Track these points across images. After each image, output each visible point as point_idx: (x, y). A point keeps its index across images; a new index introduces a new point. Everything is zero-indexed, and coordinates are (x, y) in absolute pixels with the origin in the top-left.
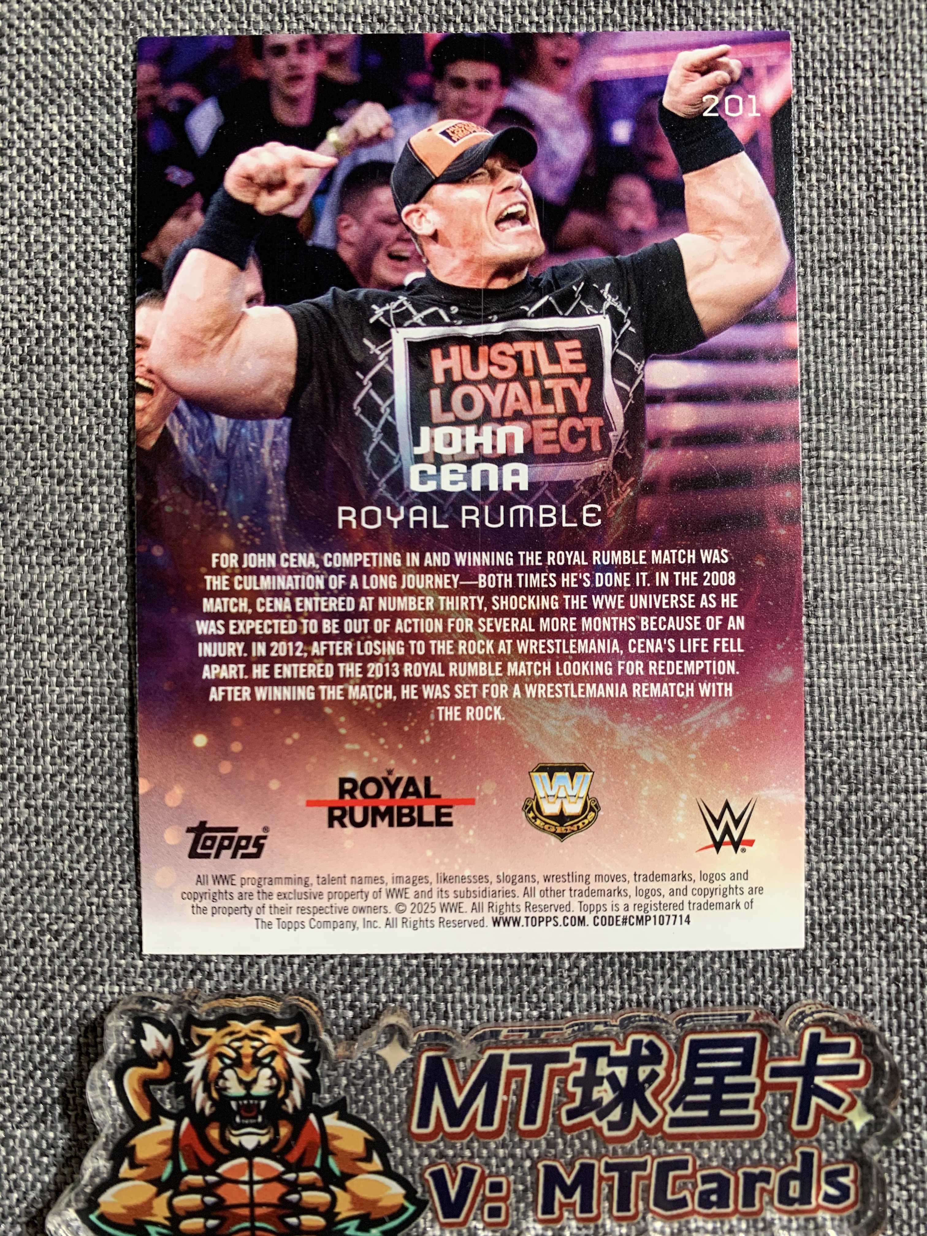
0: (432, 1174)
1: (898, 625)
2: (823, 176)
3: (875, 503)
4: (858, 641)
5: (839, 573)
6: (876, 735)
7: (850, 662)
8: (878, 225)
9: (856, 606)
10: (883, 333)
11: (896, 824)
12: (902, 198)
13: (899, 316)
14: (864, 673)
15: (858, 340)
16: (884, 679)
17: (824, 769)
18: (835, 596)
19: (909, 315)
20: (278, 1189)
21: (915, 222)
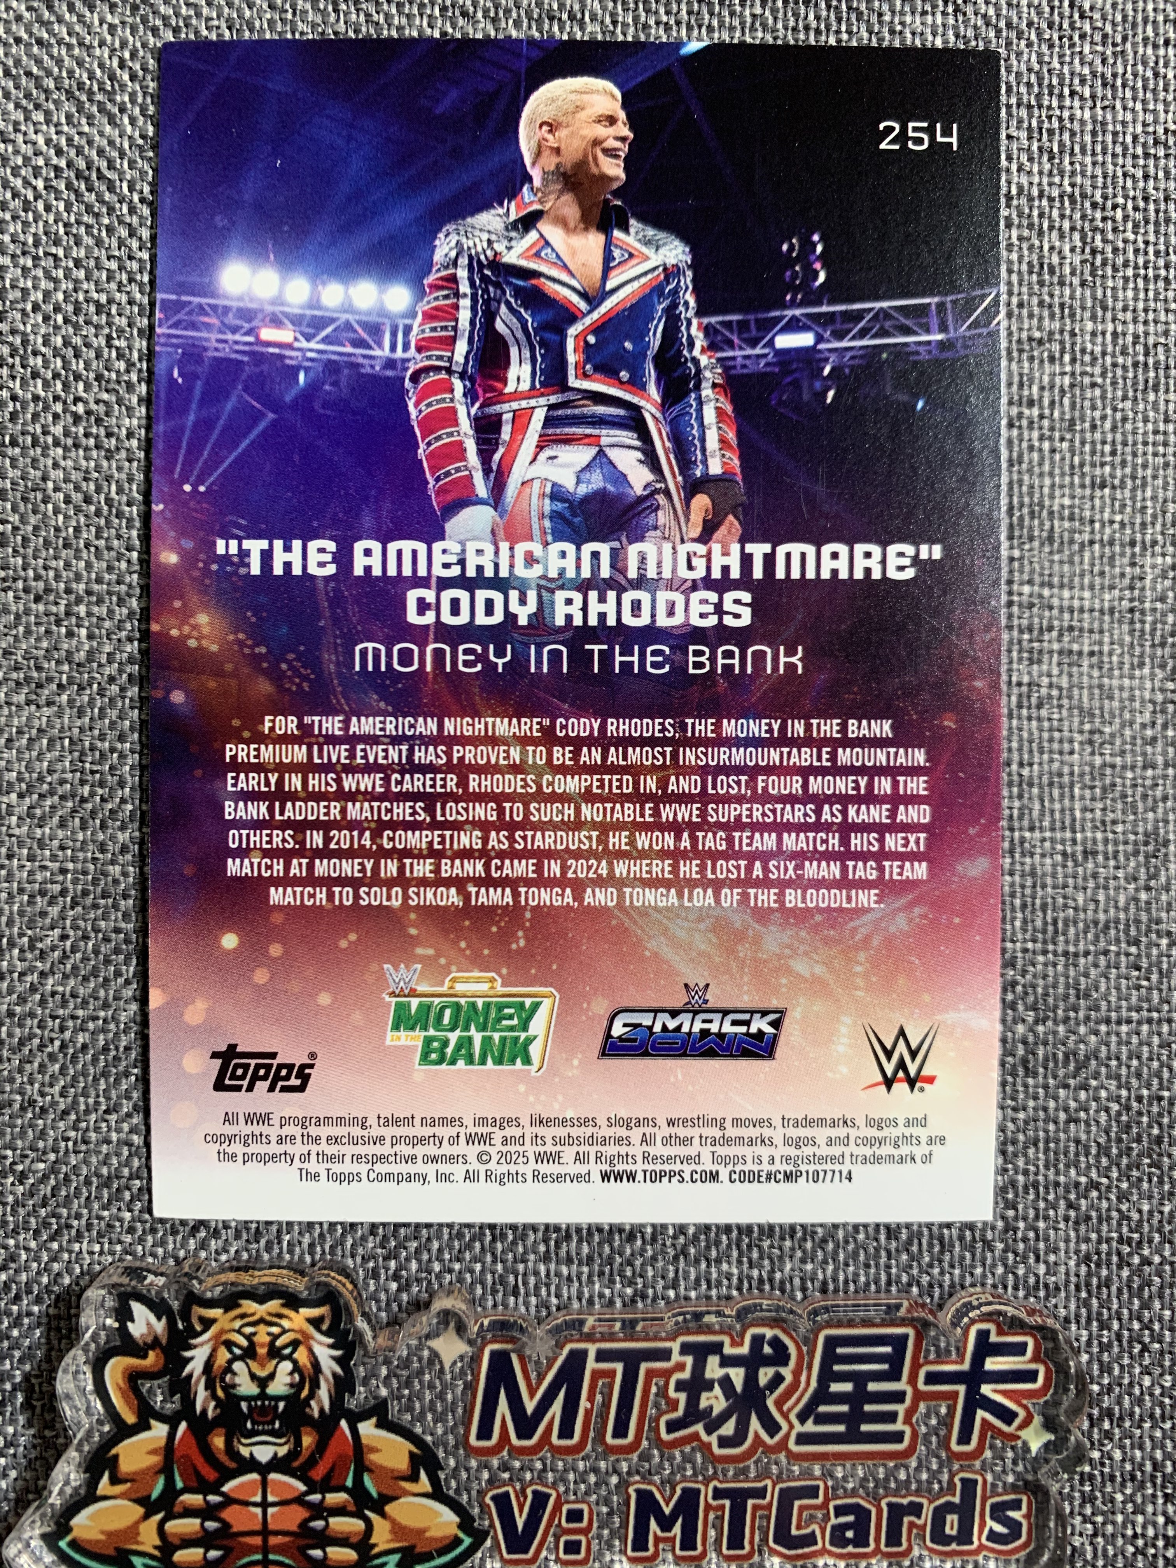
0: (493, 1498)
1: (1104, 810)
2: (1026, 233)
3: (1080, 654)
4: (1053, 829)
5: (1031, 742)
6: (1072, 949)
7: (1043, 856)
8: (1094, 298)
9: (1051, 784)
10: (1098, 436)
11: (1093, 1062)
12: (1126, 264)
13: (1119, 415)
14: (1059, 869)
15: (1065, 445)
16: (1085, 879)
18: (1026, 772)
19: (1131, 415)
20: (299, 1514)
21: (1142, 295)
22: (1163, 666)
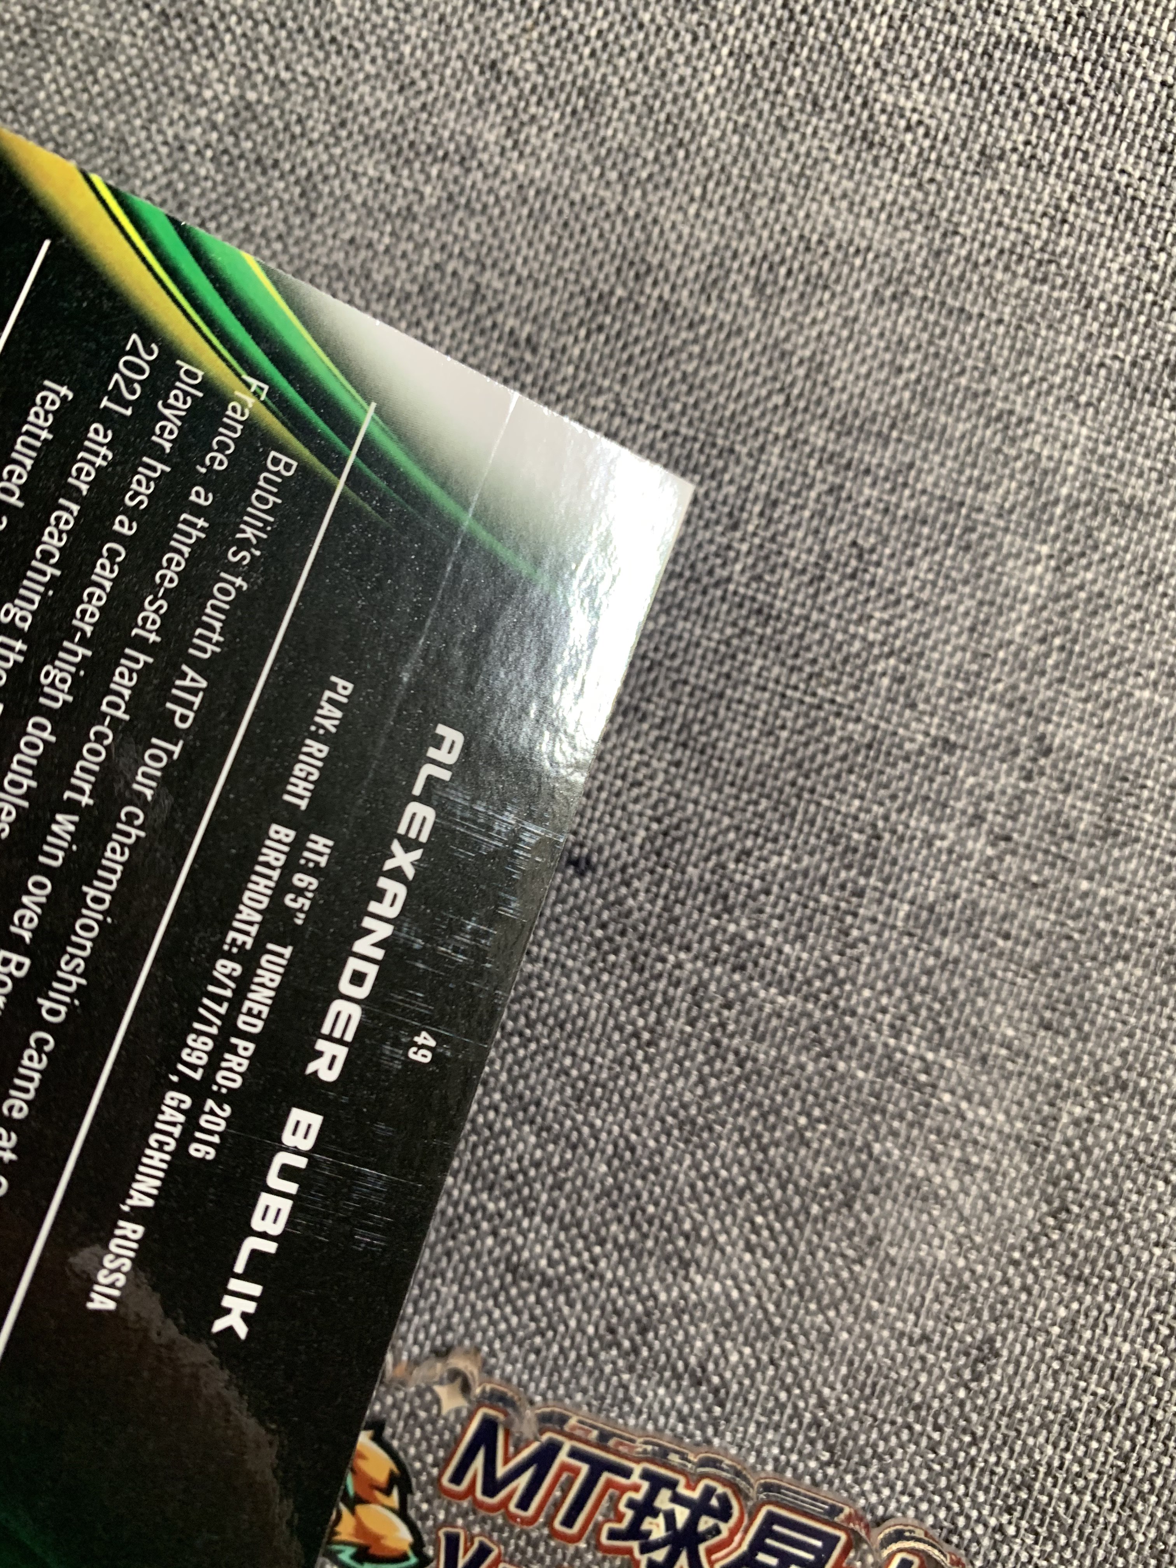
1: (952, 1306)
7: (883, 1327)
18: (893, 1251)
21: (1141, 873)
22: (1049, 1202)
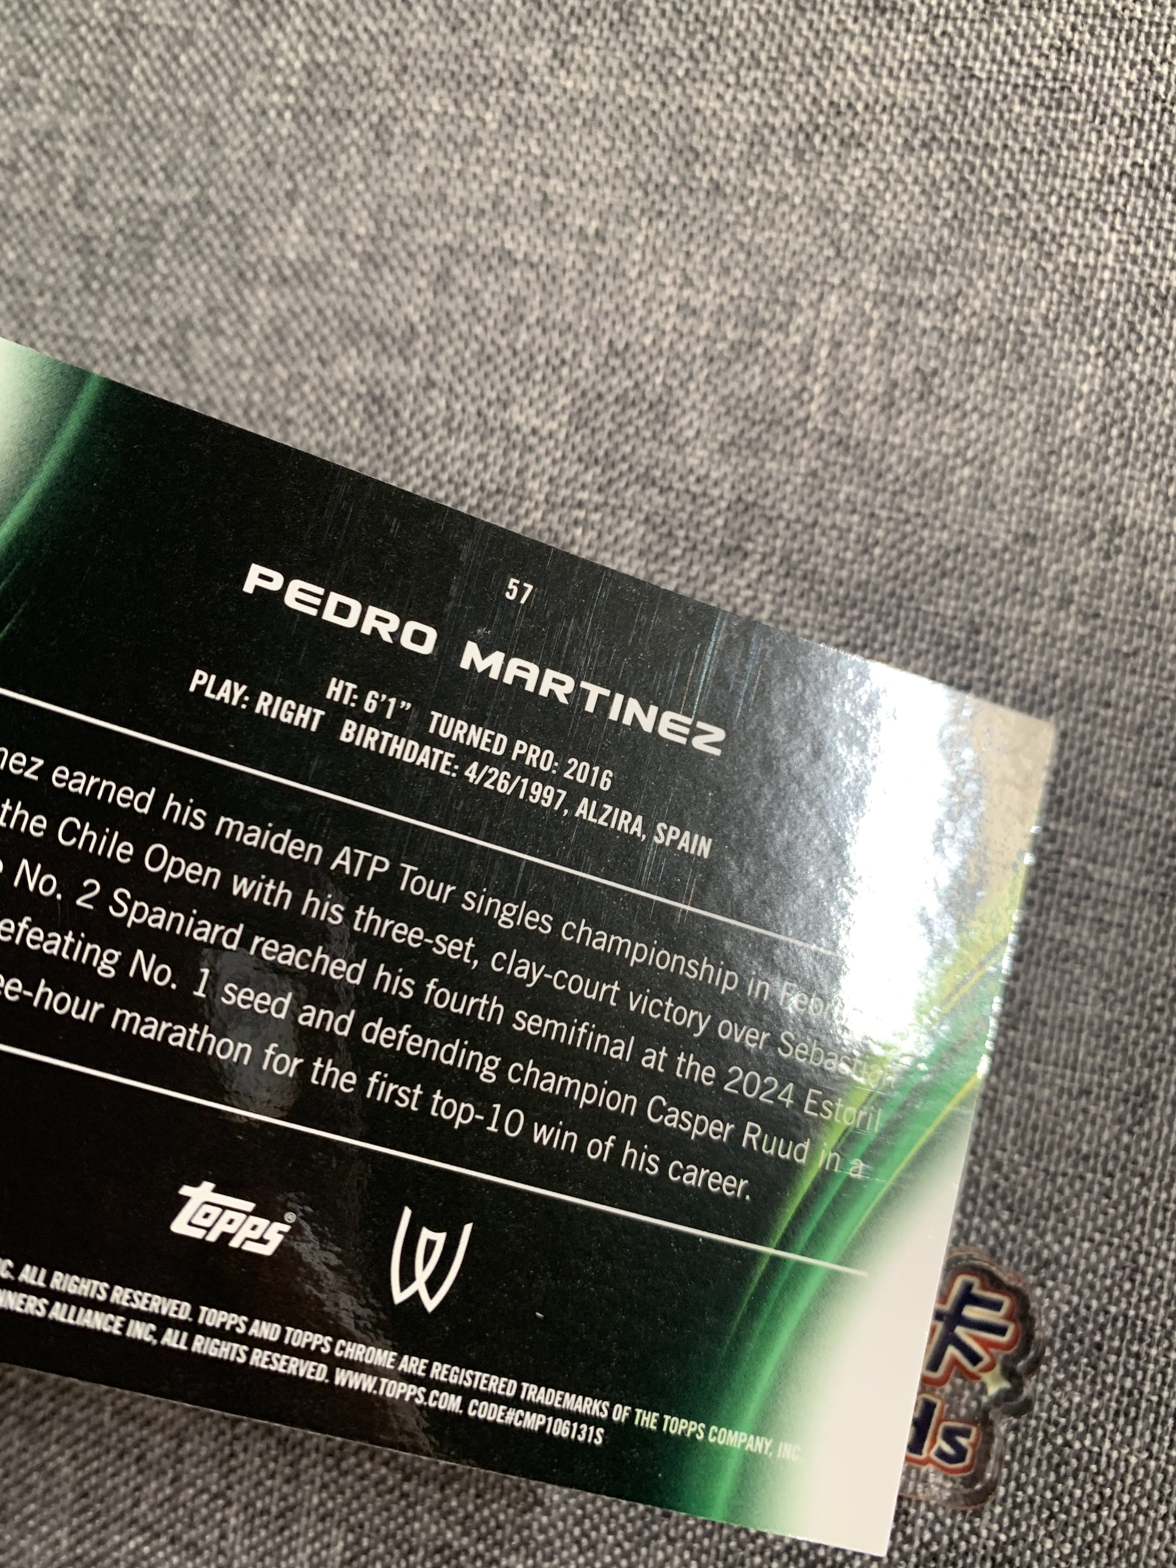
3: (1110, 924)
4: (1056, 1065)
5: (1051, 989)
6: (1052, 1169)
9: (1062, 1027)
11: (1053, 1267)
14: (1055, 1099)
16: (1075, 1114)
17: (986, 1190)
